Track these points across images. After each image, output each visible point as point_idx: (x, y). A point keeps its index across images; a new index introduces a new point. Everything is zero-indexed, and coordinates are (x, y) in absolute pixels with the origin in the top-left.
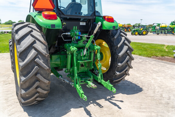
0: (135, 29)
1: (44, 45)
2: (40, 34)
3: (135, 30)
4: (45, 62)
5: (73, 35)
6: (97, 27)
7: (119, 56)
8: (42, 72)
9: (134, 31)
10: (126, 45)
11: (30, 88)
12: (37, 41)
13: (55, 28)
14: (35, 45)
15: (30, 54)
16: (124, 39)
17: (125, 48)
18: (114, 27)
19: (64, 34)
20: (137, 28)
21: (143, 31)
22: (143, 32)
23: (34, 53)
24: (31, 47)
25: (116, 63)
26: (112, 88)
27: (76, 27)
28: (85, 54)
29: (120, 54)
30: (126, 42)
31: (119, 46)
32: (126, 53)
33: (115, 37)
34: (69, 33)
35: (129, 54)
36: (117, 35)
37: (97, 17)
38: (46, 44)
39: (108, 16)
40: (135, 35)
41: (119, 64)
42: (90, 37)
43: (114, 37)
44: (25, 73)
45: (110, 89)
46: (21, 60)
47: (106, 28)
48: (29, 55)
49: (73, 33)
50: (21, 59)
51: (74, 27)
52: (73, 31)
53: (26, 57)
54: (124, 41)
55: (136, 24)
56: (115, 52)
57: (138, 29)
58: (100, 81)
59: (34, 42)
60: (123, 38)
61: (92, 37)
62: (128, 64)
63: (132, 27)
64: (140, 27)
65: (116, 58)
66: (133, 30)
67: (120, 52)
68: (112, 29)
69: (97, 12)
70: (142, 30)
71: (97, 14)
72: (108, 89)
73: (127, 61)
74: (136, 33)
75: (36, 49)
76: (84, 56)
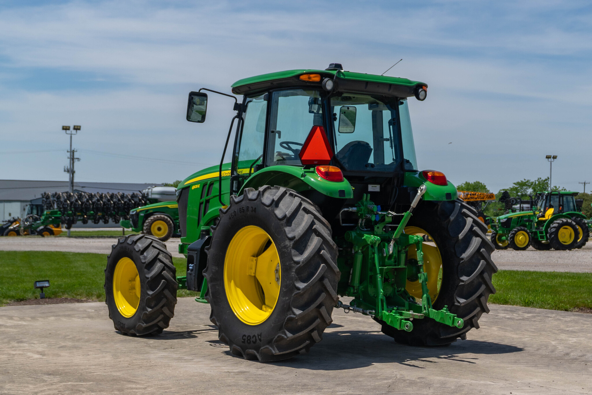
0: (511, 215)
1: (327, 228)
2: (313, 208)
3: (509, 220)
5: (362, 212)
6: (418, 194)
7: (462, 259)
9: (507, 224)
10: (478, 235)
11: (312, 304)
12: (316, 220)
13: (344, 196)
14: (315, 227)
15: (311, 243)
16: (471, 223)
17: (476, 242)
18: (448, 195)
19: (346, 209)
20: (522, 209)
21: (561, 226)
22: (558, 229)
23: (318, 240)
24: (310, 230)
25: (456, 275)
26: (454, 319)
27: (369, 196)
28: (391, 252)
29: (465, 255)
30: (476, 228)
31: (461, 236)
32: (478, 255)
33: (452, 218)
34: (354, 209)
35: (486, 255)
36: (454, 213)
37: (407, 174)
39: (433, 172)
40: (517, 248)
41: (464, 278)
42: (403, 216)
43: (448, 217)
44: (305, 274)
45: (449, 323)
46: (298, 253)
47: (431, 197)
48: (309, 244)
49: (362, 207)
50: (298, 251)
51: (365, 195)
52: (363, 204)
54: (472, 227)
55: (522, 184)
56: (453, 251)
57: (530, 213)
58: (427, 311)
59: (313, 223)
60: (469, 221)
61: (406, 215)
62: (483, 278)
63: (496, 205)
64: (540, 204)
65: (456, 264)
66: (503, 218)
67: (464, 251)
68: (445, 199)
69: (408, 161)
70: (551, 221)
71: (406, 167)
72: (447, 323)
73: (482, 273)
74: (521, 238)
75: (318, 235)
76: (390, 257)
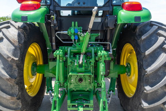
1: (13, 44)
2: (16, 31)
4: (6, 68)
7: (146, 72)
13: (27, 20)
17: (163, 57)
19: (58, 32)
25: (142, 84)
27: (76, 23)
34: (66, 32)
38: (17, 44)
51: (73, 23)
54: (163, 44)
56: (142, 64)
65: (143, 75)
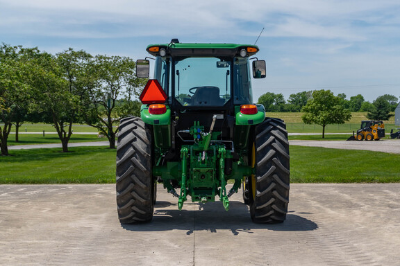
1: (146, 143)
2: (144, 131)
4: (143, 163)
8: (138, 173)
10: (274, 148)
11: (124, 190)
12: (138, 139)
13: (159, 123)
14: (134, 143)
18: (251, 121)
19: (181, 131)
23: (132, 151)
24: (129, 144)
27: (198, 122)
28: (203, 159)
30: (274, 144)
31: (258, 149)
32: (272, 162)
33: (258, 136)
34: (188, 131)
35: (276, 162)
36: (262, 132)
38: (148, 143)
43: (256, 136)
47: (239, 123)
49: (192, 130)
51: (195, 122)
53: (123, 155)
54: (272, 142)
59: (134, 140)
61: (208, 135)
62: (273, 178)
73: (272, 174)
75: (134, 148)
76: (203, 162)
